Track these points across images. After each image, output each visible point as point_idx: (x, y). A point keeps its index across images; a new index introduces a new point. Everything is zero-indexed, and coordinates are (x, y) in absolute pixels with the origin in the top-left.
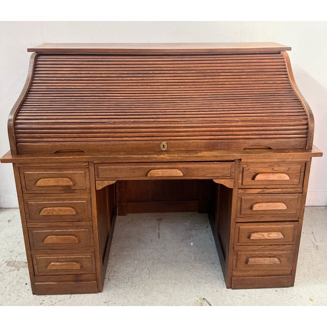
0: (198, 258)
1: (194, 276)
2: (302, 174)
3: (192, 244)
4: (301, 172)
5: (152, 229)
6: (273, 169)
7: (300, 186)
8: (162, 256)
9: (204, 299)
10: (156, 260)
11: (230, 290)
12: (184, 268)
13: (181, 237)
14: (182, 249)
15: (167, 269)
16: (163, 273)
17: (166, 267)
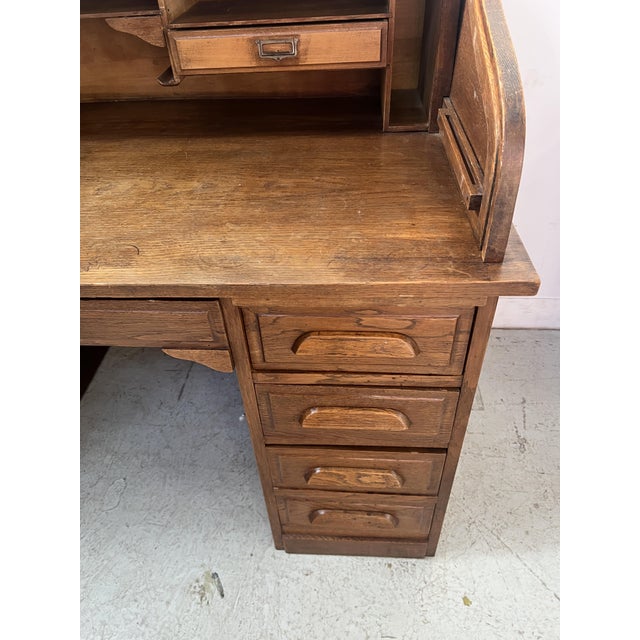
0: (241, 456)
1: (216, 506)
2: (463, 338)
3: (241, 418)
4: (457, 331)
5: (173, 374)
6: (358, 322)
7: (456, 369)
8: (168, 447)
9: (215, 575)
10: (151, 458)
11: (282, 554)
12: (201, 483)
13: (227, 398)
14: (217, 430)
15: (164, 485)
16: (153, 495)
17: (165, 477)
